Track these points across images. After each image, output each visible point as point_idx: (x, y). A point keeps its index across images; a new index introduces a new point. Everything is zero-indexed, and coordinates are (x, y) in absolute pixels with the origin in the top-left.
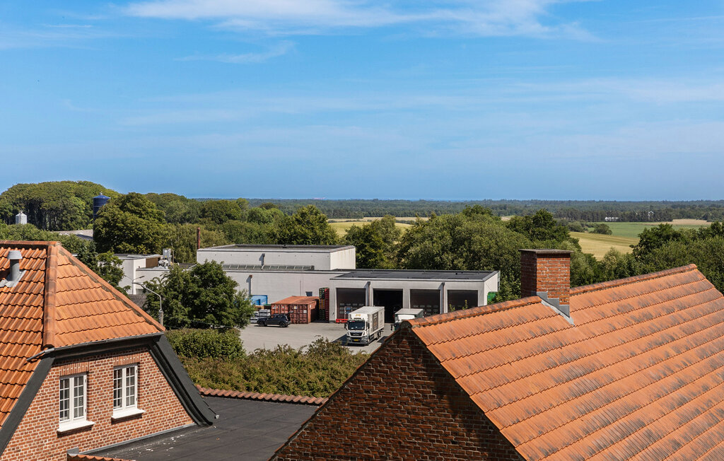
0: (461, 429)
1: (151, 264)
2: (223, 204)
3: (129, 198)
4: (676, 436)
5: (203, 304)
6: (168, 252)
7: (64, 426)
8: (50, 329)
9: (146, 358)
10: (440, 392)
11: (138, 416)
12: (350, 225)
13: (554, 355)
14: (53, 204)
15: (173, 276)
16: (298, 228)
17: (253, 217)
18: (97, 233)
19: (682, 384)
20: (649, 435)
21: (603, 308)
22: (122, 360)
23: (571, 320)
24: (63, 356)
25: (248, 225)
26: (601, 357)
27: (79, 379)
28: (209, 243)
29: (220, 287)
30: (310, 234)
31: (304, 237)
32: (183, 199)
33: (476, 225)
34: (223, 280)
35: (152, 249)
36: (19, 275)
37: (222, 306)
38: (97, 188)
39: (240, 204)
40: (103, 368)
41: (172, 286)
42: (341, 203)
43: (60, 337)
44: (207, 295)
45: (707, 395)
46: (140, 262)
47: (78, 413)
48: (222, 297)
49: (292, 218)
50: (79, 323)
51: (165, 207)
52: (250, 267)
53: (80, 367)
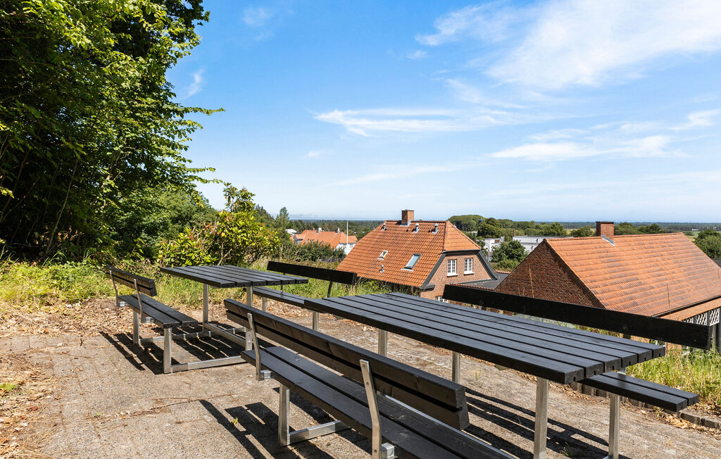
0: (562, 272)
1: (496, 242)
2: (526, 223)
3: (490, 219)
4: (653, 285)
5: (513, 254)
6: (502, 238)
7: (449, 274)
8: (445, 245)
9: (475, 257)
10: (555, 261)
11: (473, 274)
12: (572, 230)
13: (603, 254)
14: (465, 223)
15: (502, 245)
16: (551, 230)
17: (537, 227)
18: (479, 231)
19: (661, 270)
20: (640, 283)
21: (631, 243)
22: (467, 257)
23: (614, 245)
24: (449, 254)
25: (535, 230)
26: (625, 257)
27: (454, 261)
28: (517, 235)
29: (519, 249)
30: (556, 233)
31: (554, 233)
32: (511, 221)
33: (624, 229)
34: (520, 247)
35: (498, 237)
36: (437, 230)
37: (520, 256)
38: (480, 217)
39: (532, 222)
40: (461, 258)
41: (502, 248)
42: (573, 223)
43: (448, 248)
44: (514, 251)
45: (674, 275)
46: (492, 241)
47: (453, 271)
48: (520, 253)
49: (549, 226)
50: (455, 245)
51: (504, 223)
52: (532, 244)
53: (454, 257)
